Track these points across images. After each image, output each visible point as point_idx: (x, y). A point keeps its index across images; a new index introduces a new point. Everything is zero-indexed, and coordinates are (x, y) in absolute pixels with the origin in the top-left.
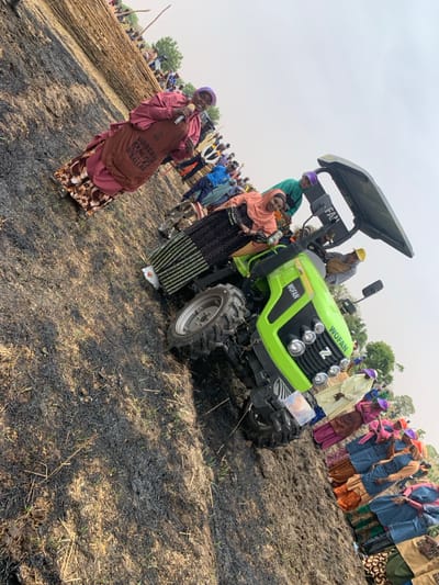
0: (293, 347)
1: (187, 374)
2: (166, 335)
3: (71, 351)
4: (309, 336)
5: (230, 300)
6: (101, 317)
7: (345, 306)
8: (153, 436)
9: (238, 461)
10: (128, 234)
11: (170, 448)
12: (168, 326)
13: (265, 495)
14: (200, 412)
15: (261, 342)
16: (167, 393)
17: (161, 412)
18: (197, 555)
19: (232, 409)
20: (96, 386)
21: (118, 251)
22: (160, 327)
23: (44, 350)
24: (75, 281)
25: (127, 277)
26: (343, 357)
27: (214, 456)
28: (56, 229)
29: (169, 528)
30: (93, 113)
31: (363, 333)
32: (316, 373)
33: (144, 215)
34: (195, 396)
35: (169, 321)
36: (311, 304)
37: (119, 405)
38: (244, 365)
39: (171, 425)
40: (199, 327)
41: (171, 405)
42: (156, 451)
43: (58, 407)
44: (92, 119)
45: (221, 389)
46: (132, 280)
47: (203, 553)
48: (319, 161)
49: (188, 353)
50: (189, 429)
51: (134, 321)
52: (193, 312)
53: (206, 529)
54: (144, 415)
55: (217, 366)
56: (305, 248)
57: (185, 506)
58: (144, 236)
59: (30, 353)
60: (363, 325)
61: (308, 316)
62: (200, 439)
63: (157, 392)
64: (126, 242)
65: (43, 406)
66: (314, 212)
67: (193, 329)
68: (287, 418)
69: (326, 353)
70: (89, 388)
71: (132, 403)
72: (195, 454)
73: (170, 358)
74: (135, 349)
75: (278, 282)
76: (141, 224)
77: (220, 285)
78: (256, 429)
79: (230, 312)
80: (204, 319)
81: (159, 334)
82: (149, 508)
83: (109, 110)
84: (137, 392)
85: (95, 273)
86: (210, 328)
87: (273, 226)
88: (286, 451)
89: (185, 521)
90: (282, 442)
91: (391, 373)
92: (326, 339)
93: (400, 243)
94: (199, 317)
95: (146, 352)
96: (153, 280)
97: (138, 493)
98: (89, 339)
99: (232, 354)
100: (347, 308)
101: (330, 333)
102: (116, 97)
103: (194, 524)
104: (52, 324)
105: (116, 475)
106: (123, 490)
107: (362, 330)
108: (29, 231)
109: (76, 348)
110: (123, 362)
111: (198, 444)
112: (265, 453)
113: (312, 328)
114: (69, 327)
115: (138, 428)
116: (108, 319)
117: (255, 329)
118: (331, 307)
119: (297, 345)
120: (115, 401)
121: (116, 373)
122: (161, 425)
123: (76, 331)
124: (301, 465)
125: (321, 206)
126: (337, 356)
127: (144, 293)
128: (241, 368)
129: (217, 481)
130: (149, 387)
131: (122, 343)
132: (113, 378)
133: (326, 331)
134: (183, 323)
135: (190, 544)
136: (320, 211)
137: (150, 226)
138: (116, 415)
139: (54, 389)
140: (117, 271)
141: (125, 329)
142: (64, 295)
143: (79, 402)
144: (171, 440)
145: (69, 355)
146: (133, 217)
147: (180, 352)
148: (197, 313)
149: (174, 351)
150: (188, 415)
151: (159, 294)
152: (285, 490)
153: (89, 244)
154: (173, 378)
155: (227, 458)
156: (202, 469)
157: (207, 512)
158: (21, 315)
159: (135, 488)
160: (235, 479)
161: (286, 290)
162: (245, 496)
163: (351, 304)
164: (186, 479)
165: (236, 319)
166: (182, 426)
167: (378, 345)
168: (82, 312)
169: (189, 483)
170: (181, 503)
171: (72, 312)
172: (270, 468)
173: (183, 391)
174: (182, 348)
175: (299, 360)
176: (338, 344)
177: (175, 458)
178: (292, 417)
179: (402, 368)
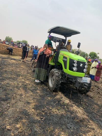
0: (74, 70)
1: (60, 93)
2: (50, 90)
3: (33, 111)
4: (75, 65)
5: (55, 72)
6: (34, 98)
7: (77, 53)
8: (63, 112)
9: (85, 100)
10: (27, 77)
11: (69, 111)
12: (49, 88)
13: (96, 102)
14: (69, 98)
15: (68, 74)
16: (59, 101)
17: (61, 106)
18: (94, 129)
19: (75, 91)
20: (43, 114)
21: (27, 82)
22: (48, 89)
23: (27, 117)
24: (23, 96)
25: (33, 86)
26: (85, 63)
27: (79, 104)
28: (11, 90)
29: (83, 129)
30: (3, 62)
31: (86, 54)
32: (83, 70)
33: (27, 71)
34: (65, 96)
35: (48, 86)
36: (70, 59)
37: (52, 113)
38: (69, 81)
39: (65, 107)
40: (54, 82)
41: (62, 102)
42: (67, 115)
43: (39, 126)
44: (4, 63)
45: (69, 89)
46: (34, 85)
47: (94, 127)
48: (48, 32)
49: (56, 89)
50: (70, 104)
51: (41, 93)
52: (51, 80)
53: (90, 121)
54: (58, 110)
55: (65, 86)
56: (60, 50)
57: (82, 121)
58: (30, 75)
59: (24, 121)
60: (85, 52)
61: (72, 61)
62: (73, 104)
63: (57, 103)
64: (28, 79)
65: (35, 129)
66: (55, 42)
67: (53, 84)
68: (86, 84)
69: (81, 65)
70: (42, 116)
71: (54, 110)
72: (75, 108)
73: (54, 93)
74: (46, 98)
75: (61, 60)
76: (28, 73)
77: (51, 71)
78: (82, 91)
79: (57, 74)
80: (54, 80)
81: (48, 90)
82: (75, 128)
83: (6, 58)
84: (53, 107)
85: (26, 91)
86: (56, 81)
87: (50, 52)
88: (92, 89)
89: (85, 124)
90: (89, 88)
91: (98, 56)
92: (79, 63)
93: (76, 33)
94: (53, 80)
95: (48, 97)
96: (38, 81)
97: (71, 128)
98: (35, 105)
99: (65, 81)
100: (78, 53)
101: (79, 61)
102: (5, 55)
103: (87, 123)
104: (25, 110)
105: (63, 129)
106: (67, 130)
107: (85, 53)
108: (6, 96)
109: (33, 110)
110: (45, 103)
111: (74, 105)
112: (88, 93)
113: (74, 63)
114: (28, 107)
115: (59, 114)
116: (35, 97)
117: (64, 73)
118: (75, 56)
119: (75, 69)
120: (50, 113)
121: (46, 107)
122: (63, 109)
123: (31, 106)
124: (97, 88)
125: (55, 40)
126: (84, 63)
127: (39, 85)
128: (69, 82)
129: (84, 109)
130: (55, 103)
131: (42, 100)
132: (46, 109)
133: (77, 61)
134: (51, 84)
135: (90, 128)
136: (56, 41)
137: (30, 72)
138: (52, 116)
139: (35, 123)
140: (30, 86)
141: (40, 96)
142: (23, 101)
143: (43, 121)
144: (68, 109)
145: (33, 113)
146: (25, 73)
147: (55, 90)
148: (52, 80)
149: (54, 91)
150: (67, 101)
151: (42, 83)
152: (99, 97)
153: (20, 87)
154: (58, 97)
155: (82, 102)
156: (79, 109)
157: (87, 117)
158: (16, 114)
159: (69, 127)
160: (87, 104)
161: (63, 61)
162: (92, 106)
163: (78, 52)
164: (78, 115)
165: (59, 75)
166: (67, 105)
167: (91, 53)
168: (29, 101)
169: (79, 115)
170: (81, 121)
171: (27, 103)
172: (92, 95)
173: (62, 97)
174: (54, 89)
175: (78, 71)
176: (82, 61)
177: (72, 113)
178: (86, 83)
179: (98, 53)
